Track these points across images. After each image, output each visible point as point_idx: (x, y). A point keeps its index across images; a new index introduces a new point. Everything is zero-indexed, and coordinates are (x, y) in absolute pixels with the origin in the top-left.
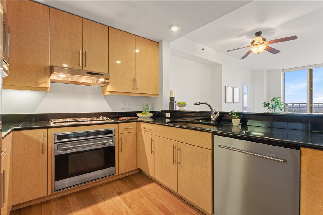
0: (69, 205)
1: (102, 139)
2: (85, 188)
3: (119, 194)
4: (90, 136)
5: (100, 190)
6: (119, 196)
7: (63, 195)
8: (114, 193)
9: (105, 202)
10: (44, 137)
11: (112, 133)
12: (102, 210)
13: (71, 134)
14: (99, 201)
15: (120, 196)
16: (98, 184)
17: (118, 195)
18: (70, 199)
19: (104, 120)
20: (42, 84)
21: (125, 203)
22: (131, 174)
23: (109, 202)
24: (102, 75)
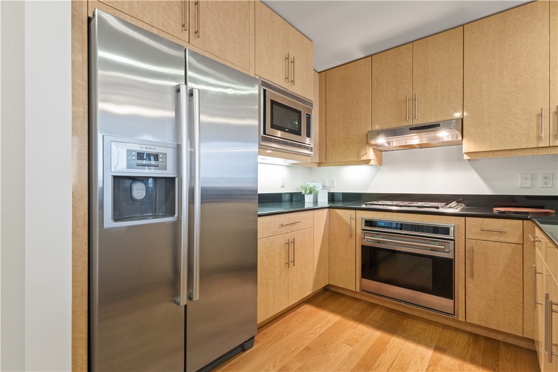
0: (369, 315)
1: (429, 240)
2: (404, 311)
3: (438, 349)
4: (406, 229)
5: (421, 326)
6: (434, 350)
7: (375, 303)
8: (431, 343)
9: (404, 342)
10: (352, 220)
11: (449, 234)
12: (388, 345)
13: (381, 222)
14: (399, 336)
15: (435, 353)
16: (426, 317)
17: (435, 348)
18: (376, 310)
19: (438, 208)
20: (364, 156)
21: (429, 366)
22: (510, 340)
23: (410, 346)
24: (438, 125)
